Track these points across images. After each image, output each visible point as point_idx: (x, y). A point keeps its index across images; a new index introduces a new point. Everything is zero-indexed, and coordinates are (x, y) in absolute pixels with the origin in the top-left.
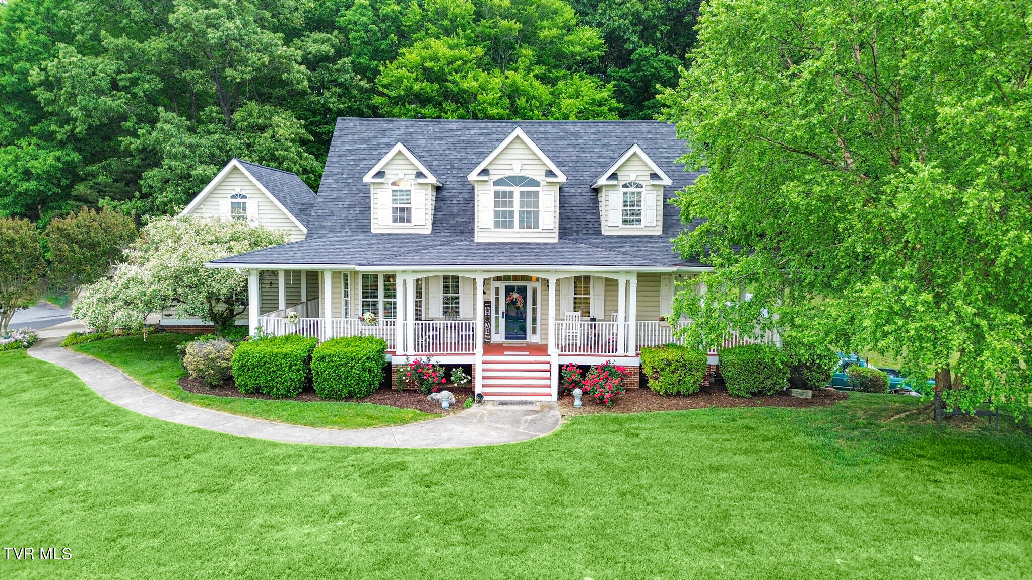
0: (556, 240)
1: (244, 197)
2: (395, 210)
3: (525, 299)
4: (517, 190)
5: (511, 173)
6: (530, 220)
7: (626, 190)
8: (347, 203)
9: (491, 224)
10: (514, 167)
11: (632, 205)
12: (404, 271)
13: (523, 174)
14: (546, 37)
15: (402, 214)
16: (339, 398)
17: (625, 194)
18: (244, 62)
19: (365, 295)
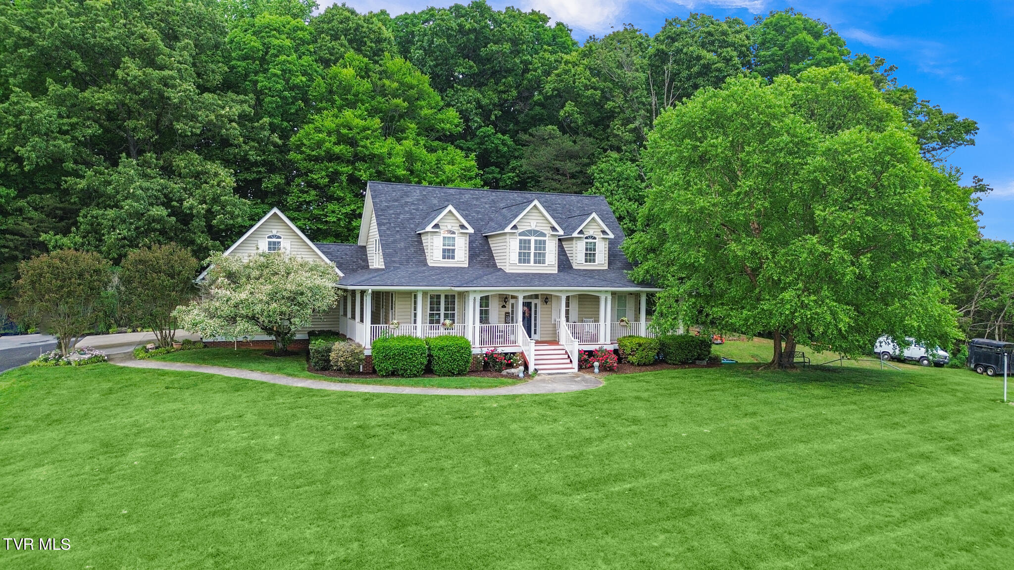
0: (556, 272)
1: (279, 237)
2: (444, 251)
3: (530, 310)
4: (533, 239)
5: (529, 228)
6: (540, 258)
7: (587, 240)
8: (402, 245)
9: (517, 262)
10: (532, 224)
11: (591, 250)
12: (475, 291)
13: (537, 229)
14: (426, 115)
15: (449, 253)
16: (453, 375)
17: (587, 243)
18: (194, 118)
19: (432, 309)
